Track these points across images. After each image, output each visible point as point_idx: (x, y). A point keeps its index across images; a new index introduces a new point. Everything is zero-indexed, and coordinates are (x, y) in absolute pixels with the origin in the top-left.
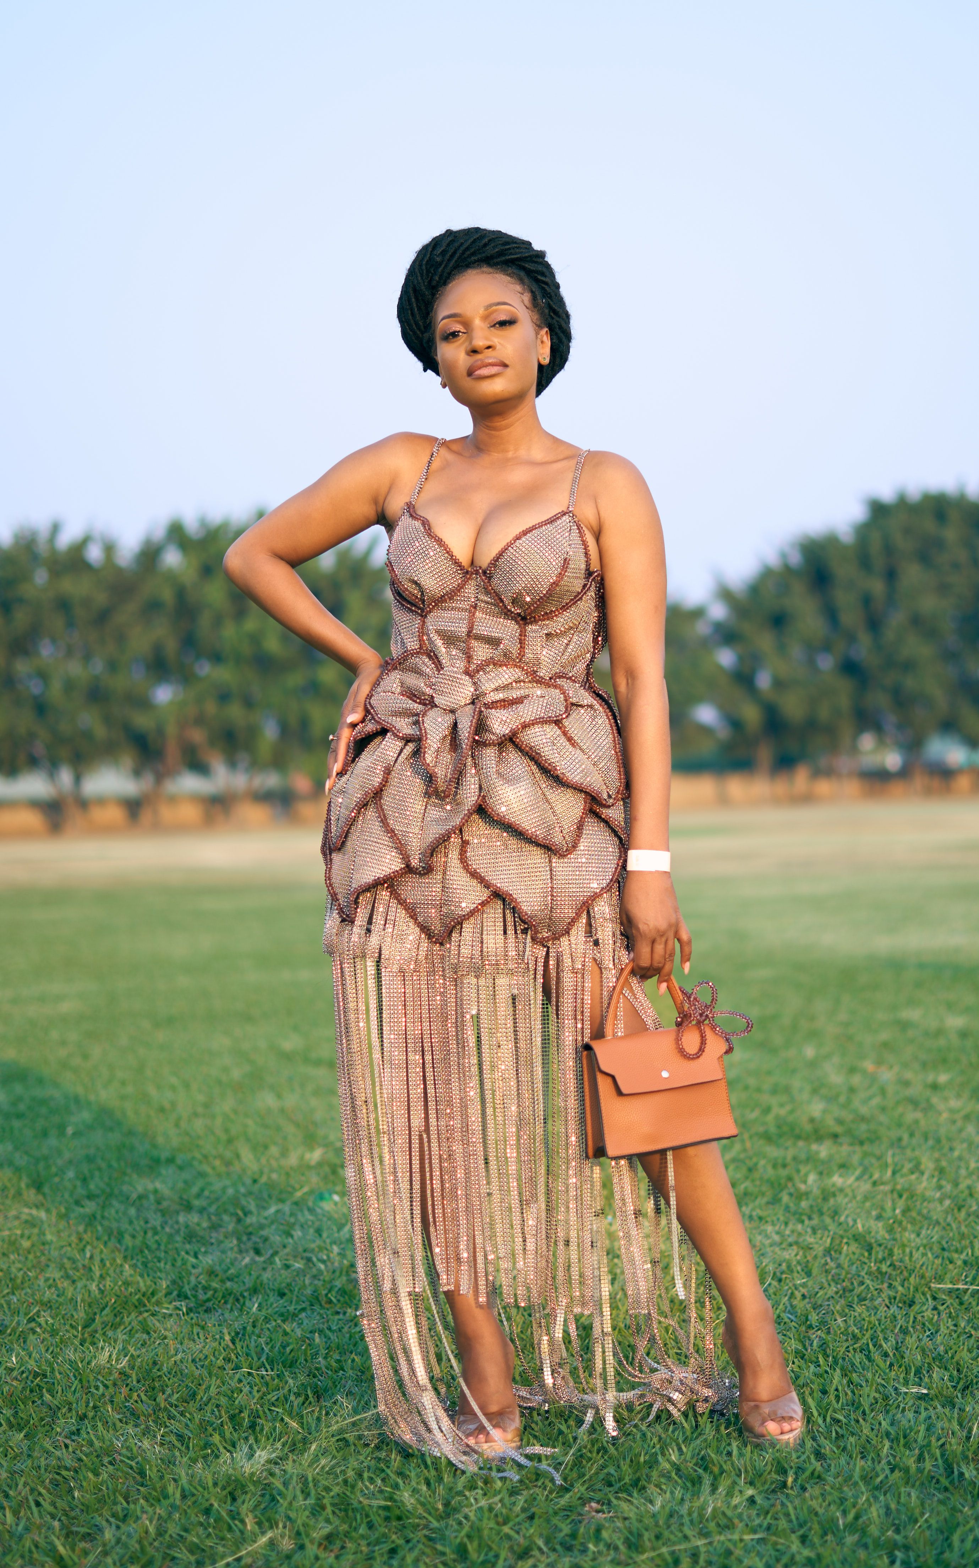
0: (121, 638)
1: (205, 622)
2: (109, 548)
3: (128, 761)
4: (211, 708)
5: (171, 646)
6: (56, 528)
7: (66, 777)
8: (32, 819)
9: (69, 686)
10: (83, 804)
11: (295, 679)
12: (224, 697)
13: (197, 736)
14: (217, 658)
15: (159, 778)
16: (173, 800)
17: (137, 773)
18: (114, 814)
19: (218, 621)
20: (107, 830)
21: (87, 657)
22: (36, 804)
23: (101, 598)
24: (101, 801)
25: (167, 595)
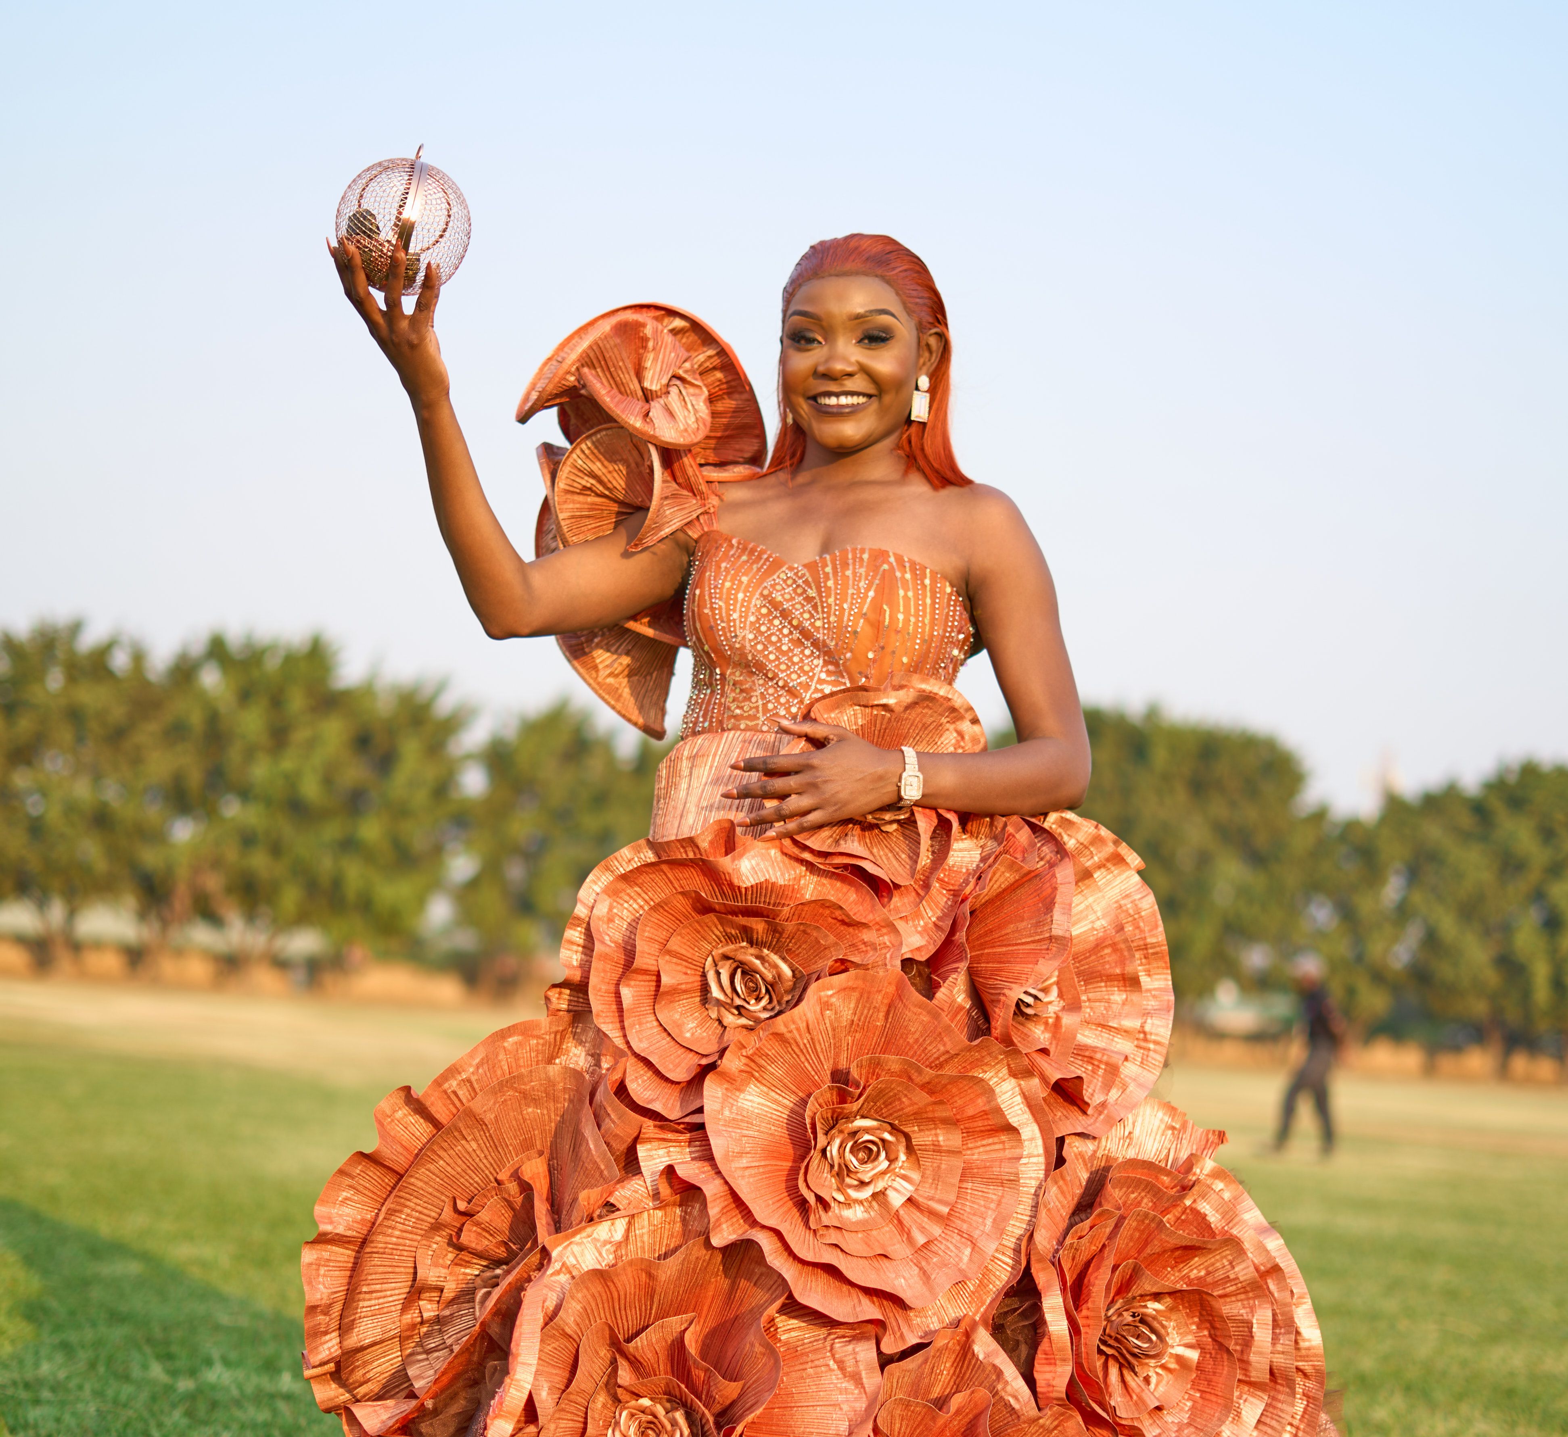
0: (137, 760)
1: (234, 755)
2: (138, 657)
3: (130, 901)
4: (232, 854)
5: (195, 778)
6: (76, 628)
7: (57, 912)
8: (15, 957)
9: (71, 808)
10: (76, 947)
11: (332, 831)
12: (248, 840)
13: (213, 883)
14: (245, 794)
15: (165, 924)
16: (180, 953)
17: (142, 915)
18: (111, 962)
19: (250, 753)
20: (101, 980)
21: (97, 777)
22: (21, 940)
23: (118, 713)
24: (98, 945)
25: (196, 719)
